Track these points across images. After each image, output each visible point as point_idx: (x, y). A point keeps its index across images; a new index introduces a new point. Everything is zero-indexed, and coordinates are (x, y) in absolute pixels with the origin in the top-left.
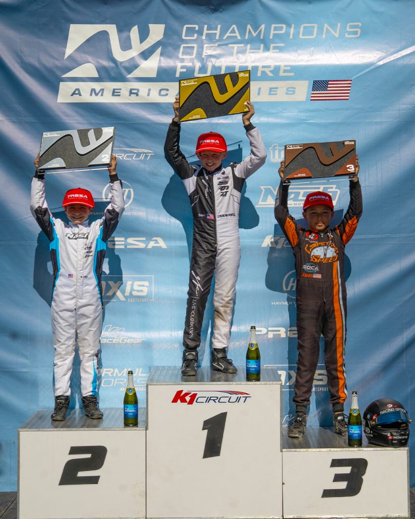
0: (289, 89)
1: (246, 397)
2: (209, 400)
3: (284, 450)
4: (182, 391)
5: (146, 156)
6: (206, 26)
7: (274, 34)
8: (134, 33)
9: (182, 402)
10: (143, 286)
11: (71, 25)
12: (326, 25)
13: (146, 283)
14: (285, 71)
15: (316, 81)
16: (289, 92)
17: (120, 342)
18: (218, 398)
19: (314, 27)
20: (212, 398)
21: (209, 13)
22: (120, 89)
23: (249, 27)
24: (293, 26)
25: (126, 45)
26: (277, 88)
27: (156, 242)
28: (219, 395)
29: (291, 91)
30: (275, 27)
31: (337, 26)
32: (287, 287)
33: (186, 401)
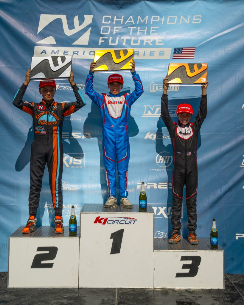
0: (161, 52)
1: (135, 221)
2: (114, 222)
3: (155, 250)
4: (99, 217)
5: (82, 88)
6: (115, 17)
7: (153, 21)
8: (76, 20)
9: (99, 223)
12: (182, 17)
14: (159, 42)
15: (176, 48)
17: (66, 190)
18: (119, 221)
19: (175, 17)
20: (116, 221)
21: (117, 9)
22: (68, 51)
23: (139, 17)
24: (163, 17)
25: (71, 26)
26: (154, 52)
27: (87, 135)
28: (120, 219)
29: (162, 53)
30: (154, 17)
31: (188, 17)
32: (158, 161)
33: (101, 223)
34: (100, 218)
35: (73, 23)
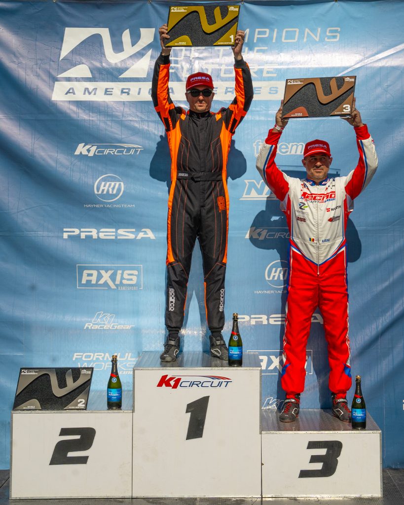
0: (272, 89)
1: (228, 382)
2: (192, 384)
3: (263, 432)
4: (166, 376)
5: (136, 151)
7: (258, 38)
8: (126, 36)
9: (166, 386)
10: (132, 275)
11: (66, 28)
12: (307, 30)
13: (136, 272)
14: (268, 72)
16: (272, 92)
17: (111, 328)
18: (200, 382)
19: (296, 31)
20: (195, 383)
22: (112, 89)
24: (276, 30)
25: (118, 46)
26: (261, 88)
27: (145, 233)
28: (202, 380)
29: (274, 90)
30: (259, 32)
31: (318, 31)
32: (269, 277)
33: (170, 386)
34: (167, 378)
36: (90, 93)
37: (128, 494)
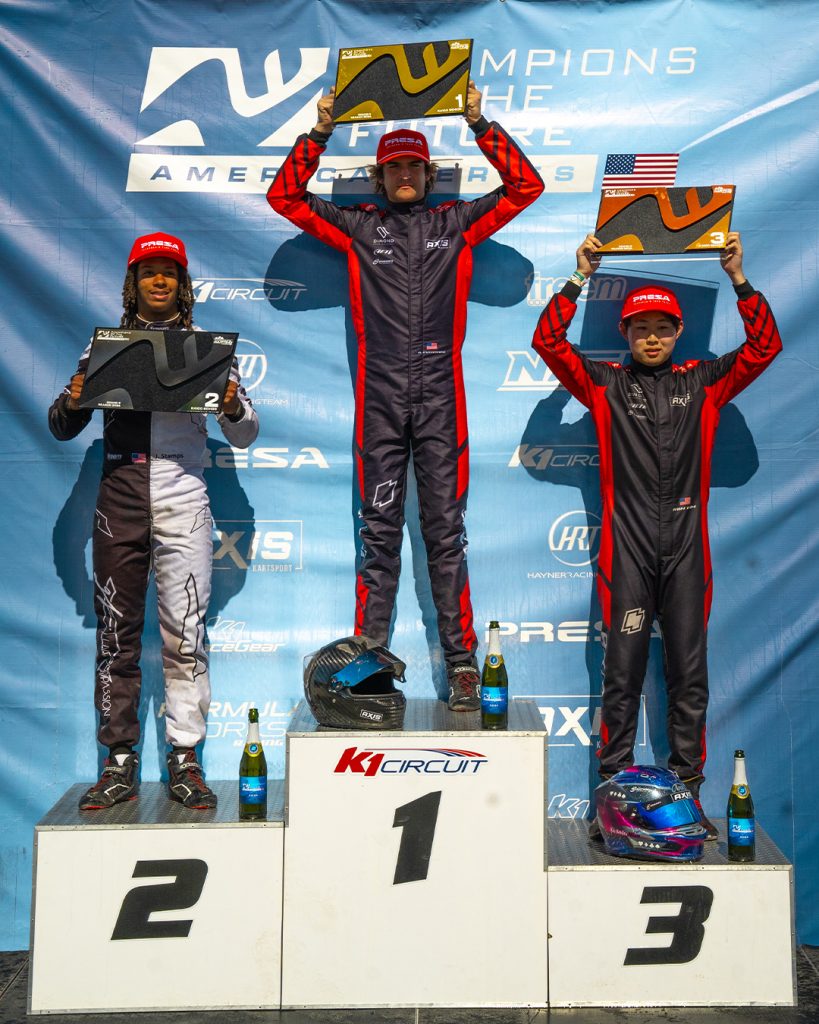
0: (561, 171)
1: (479, 762)
2: (406, 766)
3: (551, 868)
4: (354, 749)
5: (292, 294)
7: (533, 67)
8: (272, 63)
9: (354, 770)
10: (281, 540)
11: (154, 49)
12: (631, 53)
13: (288, 536)
14: (553, 138)
15: (612, 156)
16: (561, 177)
17: (236, 650)
18: (423, 763)
19: (608, 54)
20: (412, 764)
21: (413, 29)
22: (245, 169)
23: (486, 53)
24: (569, 52)
25: (256, 84)
27: (309, 455)
28: (427, 757)
29: (564, 174)
30: (535, 54)
31: (651, 52)
32: (556, 544)
33: (361, 770)
34: (356, 754)
35: (262, 75)
36: (200, 178)
37: (272, 1002)
